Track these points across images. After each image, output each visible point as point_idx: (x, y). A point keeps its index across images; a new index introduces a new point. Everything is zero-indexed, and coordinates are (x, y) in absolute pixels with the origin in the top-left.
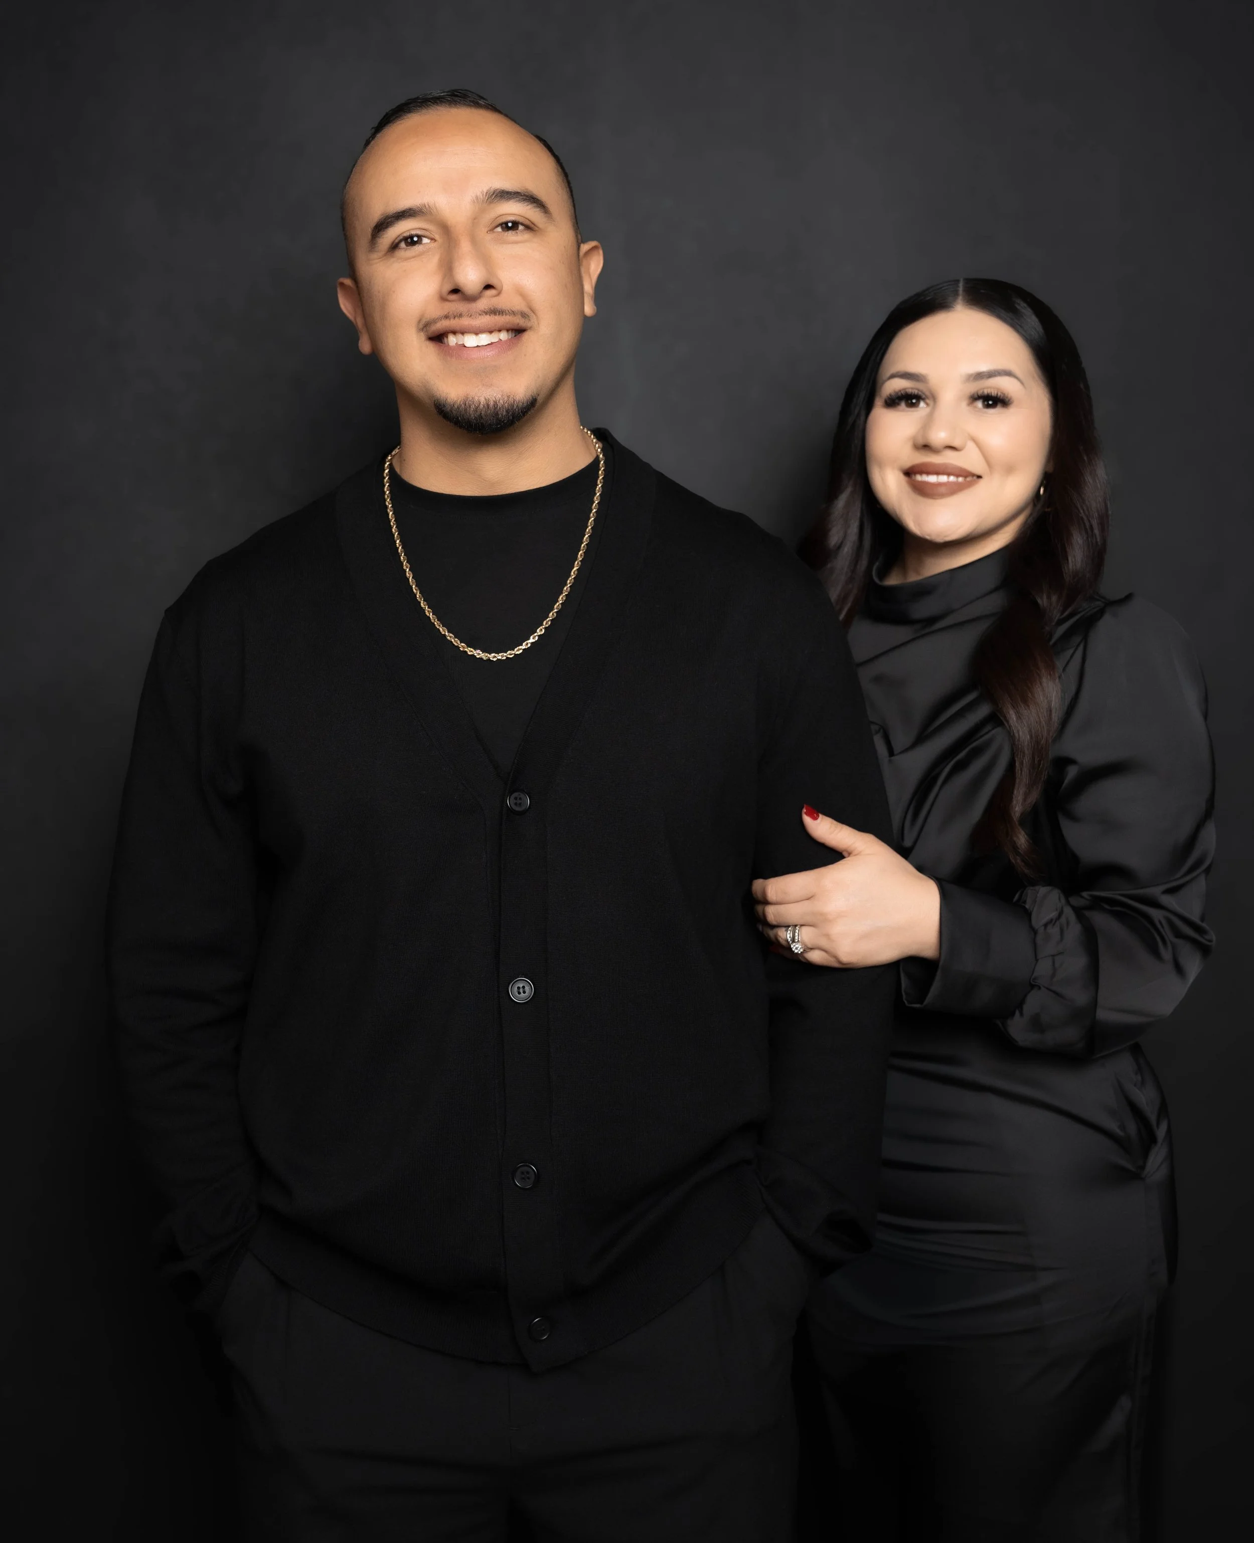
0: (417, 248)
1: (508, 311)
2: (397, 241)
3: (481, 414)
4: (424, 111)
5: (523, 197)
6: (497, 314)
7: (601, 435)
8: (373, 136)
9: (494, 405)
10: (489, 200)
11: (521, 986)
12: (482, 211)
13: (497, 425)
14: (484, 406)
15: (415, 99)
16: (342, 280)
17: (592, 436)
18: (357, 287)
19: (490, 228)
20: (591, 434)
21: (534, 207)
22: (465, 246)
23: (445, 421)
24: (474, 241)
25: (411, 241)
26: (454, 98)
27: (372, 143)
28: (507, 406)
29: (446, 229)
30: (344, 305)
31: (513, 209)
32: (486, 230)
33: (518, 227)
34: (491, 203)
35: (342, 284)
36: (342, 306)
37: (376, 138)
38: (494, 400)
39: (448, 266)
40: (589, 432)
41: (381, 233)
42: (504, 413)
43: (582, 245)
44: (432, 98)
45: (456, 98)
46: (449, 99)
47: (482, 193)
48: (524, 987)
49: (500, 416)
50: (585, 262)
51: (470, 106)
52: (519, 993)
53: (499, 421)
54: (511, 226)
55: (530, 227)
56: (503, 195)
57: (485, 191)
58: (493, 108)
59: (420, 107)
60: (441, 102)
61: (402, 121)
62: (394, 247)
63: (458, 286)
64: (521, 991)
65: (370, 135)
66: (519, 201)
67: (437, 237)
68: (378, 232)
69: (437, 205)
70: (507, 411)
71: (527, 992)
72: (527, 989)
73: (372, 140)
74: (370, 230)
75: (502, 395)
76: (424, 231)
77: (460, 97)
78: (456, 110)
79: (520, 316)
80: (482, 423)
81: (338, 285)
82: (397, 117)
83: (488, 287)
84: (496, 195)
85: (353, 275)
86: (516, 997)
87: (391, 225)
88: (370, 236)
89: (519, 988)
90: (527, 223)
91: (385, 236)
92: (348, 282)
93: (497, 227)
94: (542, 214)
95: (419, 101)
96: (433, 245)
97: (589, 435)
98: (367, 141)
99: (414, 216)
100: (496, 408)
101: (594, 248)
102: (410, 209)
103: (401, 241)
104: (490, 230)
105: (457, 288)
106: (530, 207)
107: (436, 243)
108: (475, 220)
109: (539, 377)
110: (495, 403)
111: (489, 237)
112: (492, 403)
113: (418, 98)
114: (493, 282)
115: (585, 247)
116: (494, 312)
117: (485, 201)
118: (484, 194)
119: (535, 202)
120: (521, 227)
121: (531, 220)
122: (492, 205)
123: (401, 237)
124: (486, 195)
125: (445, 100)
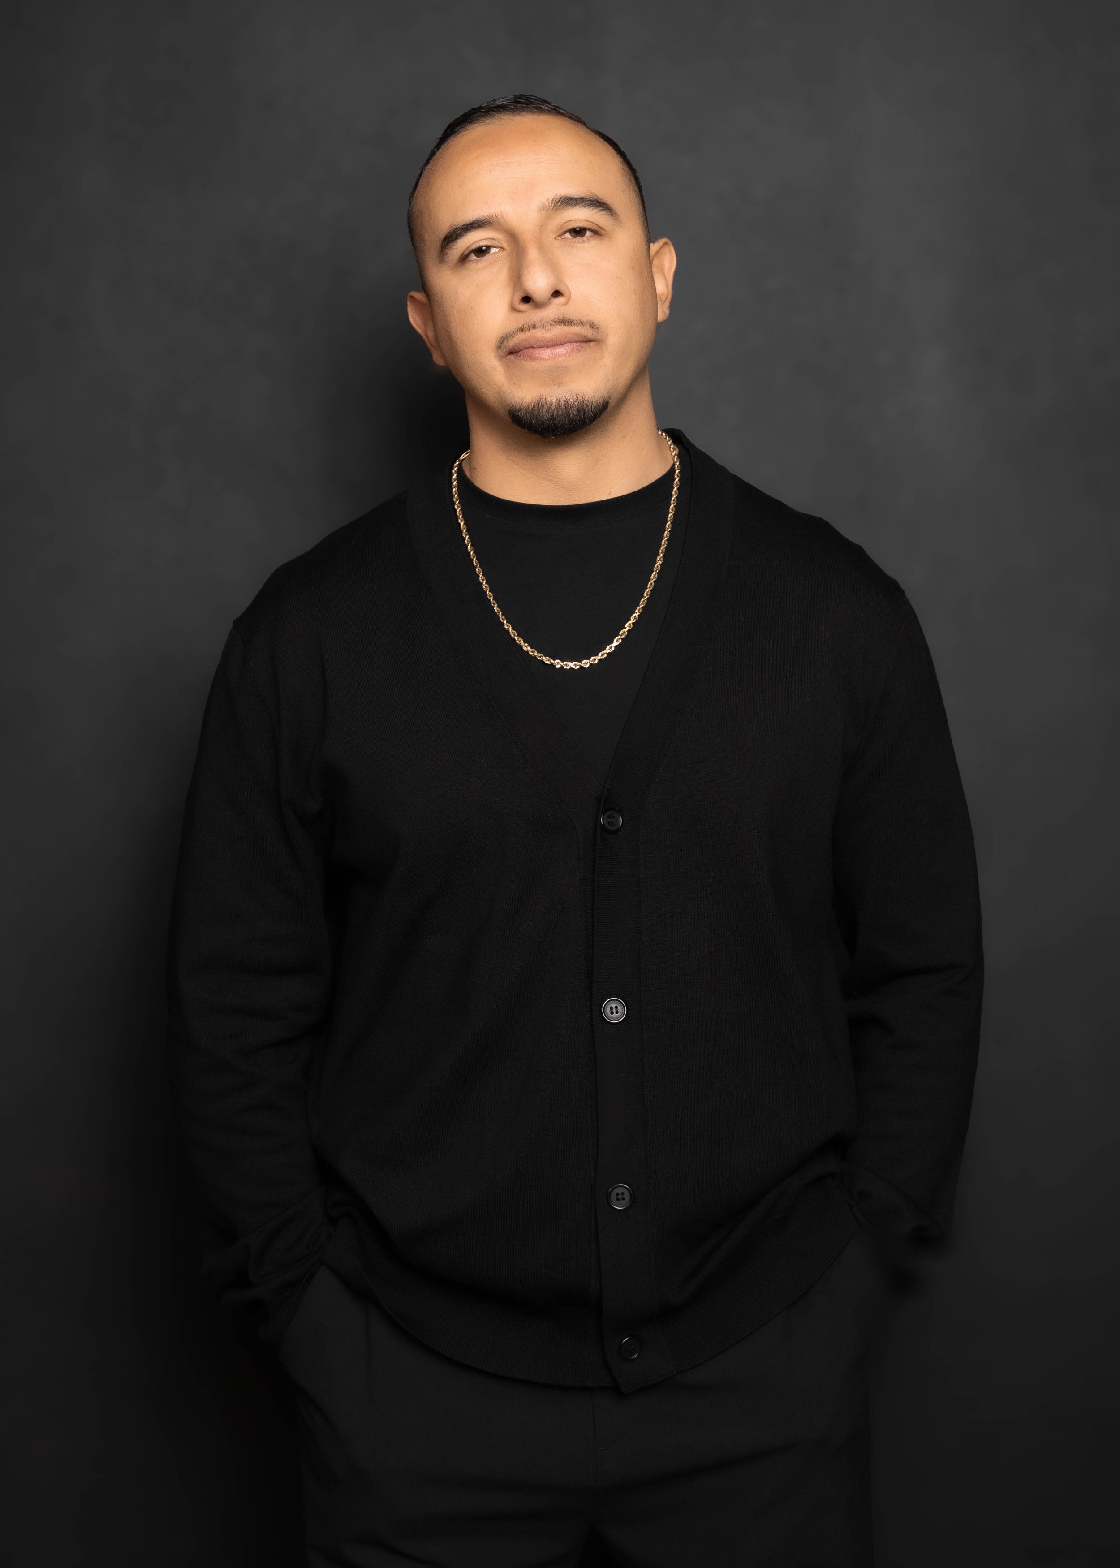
0: (487, 258)
1: (577, 321)
2: (466, 252)
3: (553, 415)
4: (488, 121)
5: (589, 202)
6: (567, 324)
7: (677, 437)
8: (438, 146)
9: (565, 404)
10: (555, 208)
11: (614, 1006)
12: (549, 217)
13: (569, 425)
14: (555, 406)
15: (478, 108)
16: (412, 293)
17: (668, 438)
18: (430, 302)
19: (558, 233)
20: (666, 436)
21: (600, 210)
22: (533, 253)
23: (519, 429)
24: (541, 247)
25: (481, 252)
26: (517, 105)
27: (438, 153)
28: (577, 405)
29: (513, 237)
30: (414, 318)
31: (580, 215)
32: (554, 237)
33: (585, 234)
34: (558, 209)
35: (412, 297)
36: (411, 320)
37: (441, 150)
38: (565, 399)
39: (517, 276)
40: (664, 434)
41: (451, 244)
42: (575, 413)
43: (652, 245)
44: (495, 107)
45: (519, 106)
46: (512, 107)
47: (548, 200)
48: (616, 1007)
49: (572, 415)
50: (655, 262)
51: (532, 112)
52: (612, 1013)
53: (572, 421)
54: (578, 232)
55: (597, 232)
56: (569, 202)
57: (551, 199)
58: (556, 111)
59: (484, 116)
60: (505, 110)
61: (467, 132)
62: (464, 258)
63: (527, 293)
64: (614, 1011)
65: (435, 145)
66: (585, 206)
67: (505, 245)
68: (448, 243)
69: (505, 216)
70: (578, 410)
71: (619, 1012)
72: (620, 1008)
73: (437, 151)
74: (439, 241)
75: (572, 394)
76: (492, 241)
77: (523, 103)
78: (519, 117)
79: (588, 327)
80: (555, 424)
81: (408, 298)
82: (462, 127)
83: (557, 294)
84: (562, 202)
85: (424, 286)
86: (610, 1017)
87: (460, 236)
88: (439, 248)
89: (611, 1008)
90: (594, 227)
91: (455, 247)
92: (419, 296)
93: (565, 232)
94: (608, 217)
95: (483, 110)
96: (502, 254)
97: (665, 437)
98: (432, 151)
99: (484, 227)
100: (566, 408)
101: (665, 244)
102: (478, 221)
103: (470, 253)
104: (559, 236)
105: (526, 295)
106: (595, 211)
107: (504, 252)
108: (542, 227)
109: (609, 380)
110: (566, 402)
111: (556, 244)
112: (563, 403)
113: (480, 108)
114: (561, 288)
115: (654, 247)
116: (564, 322)
117: (551, 209)
118: (550, 201)
119: (600, 206)
120: (588, 233)
121: (598, 224)
122: (558, 212)
123: (471, 249)
124: (552, 203)
125: (509, 109)
